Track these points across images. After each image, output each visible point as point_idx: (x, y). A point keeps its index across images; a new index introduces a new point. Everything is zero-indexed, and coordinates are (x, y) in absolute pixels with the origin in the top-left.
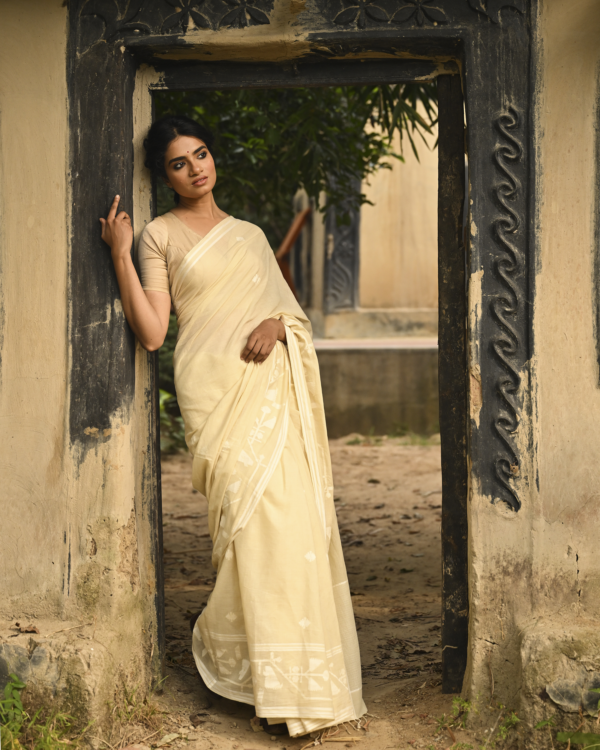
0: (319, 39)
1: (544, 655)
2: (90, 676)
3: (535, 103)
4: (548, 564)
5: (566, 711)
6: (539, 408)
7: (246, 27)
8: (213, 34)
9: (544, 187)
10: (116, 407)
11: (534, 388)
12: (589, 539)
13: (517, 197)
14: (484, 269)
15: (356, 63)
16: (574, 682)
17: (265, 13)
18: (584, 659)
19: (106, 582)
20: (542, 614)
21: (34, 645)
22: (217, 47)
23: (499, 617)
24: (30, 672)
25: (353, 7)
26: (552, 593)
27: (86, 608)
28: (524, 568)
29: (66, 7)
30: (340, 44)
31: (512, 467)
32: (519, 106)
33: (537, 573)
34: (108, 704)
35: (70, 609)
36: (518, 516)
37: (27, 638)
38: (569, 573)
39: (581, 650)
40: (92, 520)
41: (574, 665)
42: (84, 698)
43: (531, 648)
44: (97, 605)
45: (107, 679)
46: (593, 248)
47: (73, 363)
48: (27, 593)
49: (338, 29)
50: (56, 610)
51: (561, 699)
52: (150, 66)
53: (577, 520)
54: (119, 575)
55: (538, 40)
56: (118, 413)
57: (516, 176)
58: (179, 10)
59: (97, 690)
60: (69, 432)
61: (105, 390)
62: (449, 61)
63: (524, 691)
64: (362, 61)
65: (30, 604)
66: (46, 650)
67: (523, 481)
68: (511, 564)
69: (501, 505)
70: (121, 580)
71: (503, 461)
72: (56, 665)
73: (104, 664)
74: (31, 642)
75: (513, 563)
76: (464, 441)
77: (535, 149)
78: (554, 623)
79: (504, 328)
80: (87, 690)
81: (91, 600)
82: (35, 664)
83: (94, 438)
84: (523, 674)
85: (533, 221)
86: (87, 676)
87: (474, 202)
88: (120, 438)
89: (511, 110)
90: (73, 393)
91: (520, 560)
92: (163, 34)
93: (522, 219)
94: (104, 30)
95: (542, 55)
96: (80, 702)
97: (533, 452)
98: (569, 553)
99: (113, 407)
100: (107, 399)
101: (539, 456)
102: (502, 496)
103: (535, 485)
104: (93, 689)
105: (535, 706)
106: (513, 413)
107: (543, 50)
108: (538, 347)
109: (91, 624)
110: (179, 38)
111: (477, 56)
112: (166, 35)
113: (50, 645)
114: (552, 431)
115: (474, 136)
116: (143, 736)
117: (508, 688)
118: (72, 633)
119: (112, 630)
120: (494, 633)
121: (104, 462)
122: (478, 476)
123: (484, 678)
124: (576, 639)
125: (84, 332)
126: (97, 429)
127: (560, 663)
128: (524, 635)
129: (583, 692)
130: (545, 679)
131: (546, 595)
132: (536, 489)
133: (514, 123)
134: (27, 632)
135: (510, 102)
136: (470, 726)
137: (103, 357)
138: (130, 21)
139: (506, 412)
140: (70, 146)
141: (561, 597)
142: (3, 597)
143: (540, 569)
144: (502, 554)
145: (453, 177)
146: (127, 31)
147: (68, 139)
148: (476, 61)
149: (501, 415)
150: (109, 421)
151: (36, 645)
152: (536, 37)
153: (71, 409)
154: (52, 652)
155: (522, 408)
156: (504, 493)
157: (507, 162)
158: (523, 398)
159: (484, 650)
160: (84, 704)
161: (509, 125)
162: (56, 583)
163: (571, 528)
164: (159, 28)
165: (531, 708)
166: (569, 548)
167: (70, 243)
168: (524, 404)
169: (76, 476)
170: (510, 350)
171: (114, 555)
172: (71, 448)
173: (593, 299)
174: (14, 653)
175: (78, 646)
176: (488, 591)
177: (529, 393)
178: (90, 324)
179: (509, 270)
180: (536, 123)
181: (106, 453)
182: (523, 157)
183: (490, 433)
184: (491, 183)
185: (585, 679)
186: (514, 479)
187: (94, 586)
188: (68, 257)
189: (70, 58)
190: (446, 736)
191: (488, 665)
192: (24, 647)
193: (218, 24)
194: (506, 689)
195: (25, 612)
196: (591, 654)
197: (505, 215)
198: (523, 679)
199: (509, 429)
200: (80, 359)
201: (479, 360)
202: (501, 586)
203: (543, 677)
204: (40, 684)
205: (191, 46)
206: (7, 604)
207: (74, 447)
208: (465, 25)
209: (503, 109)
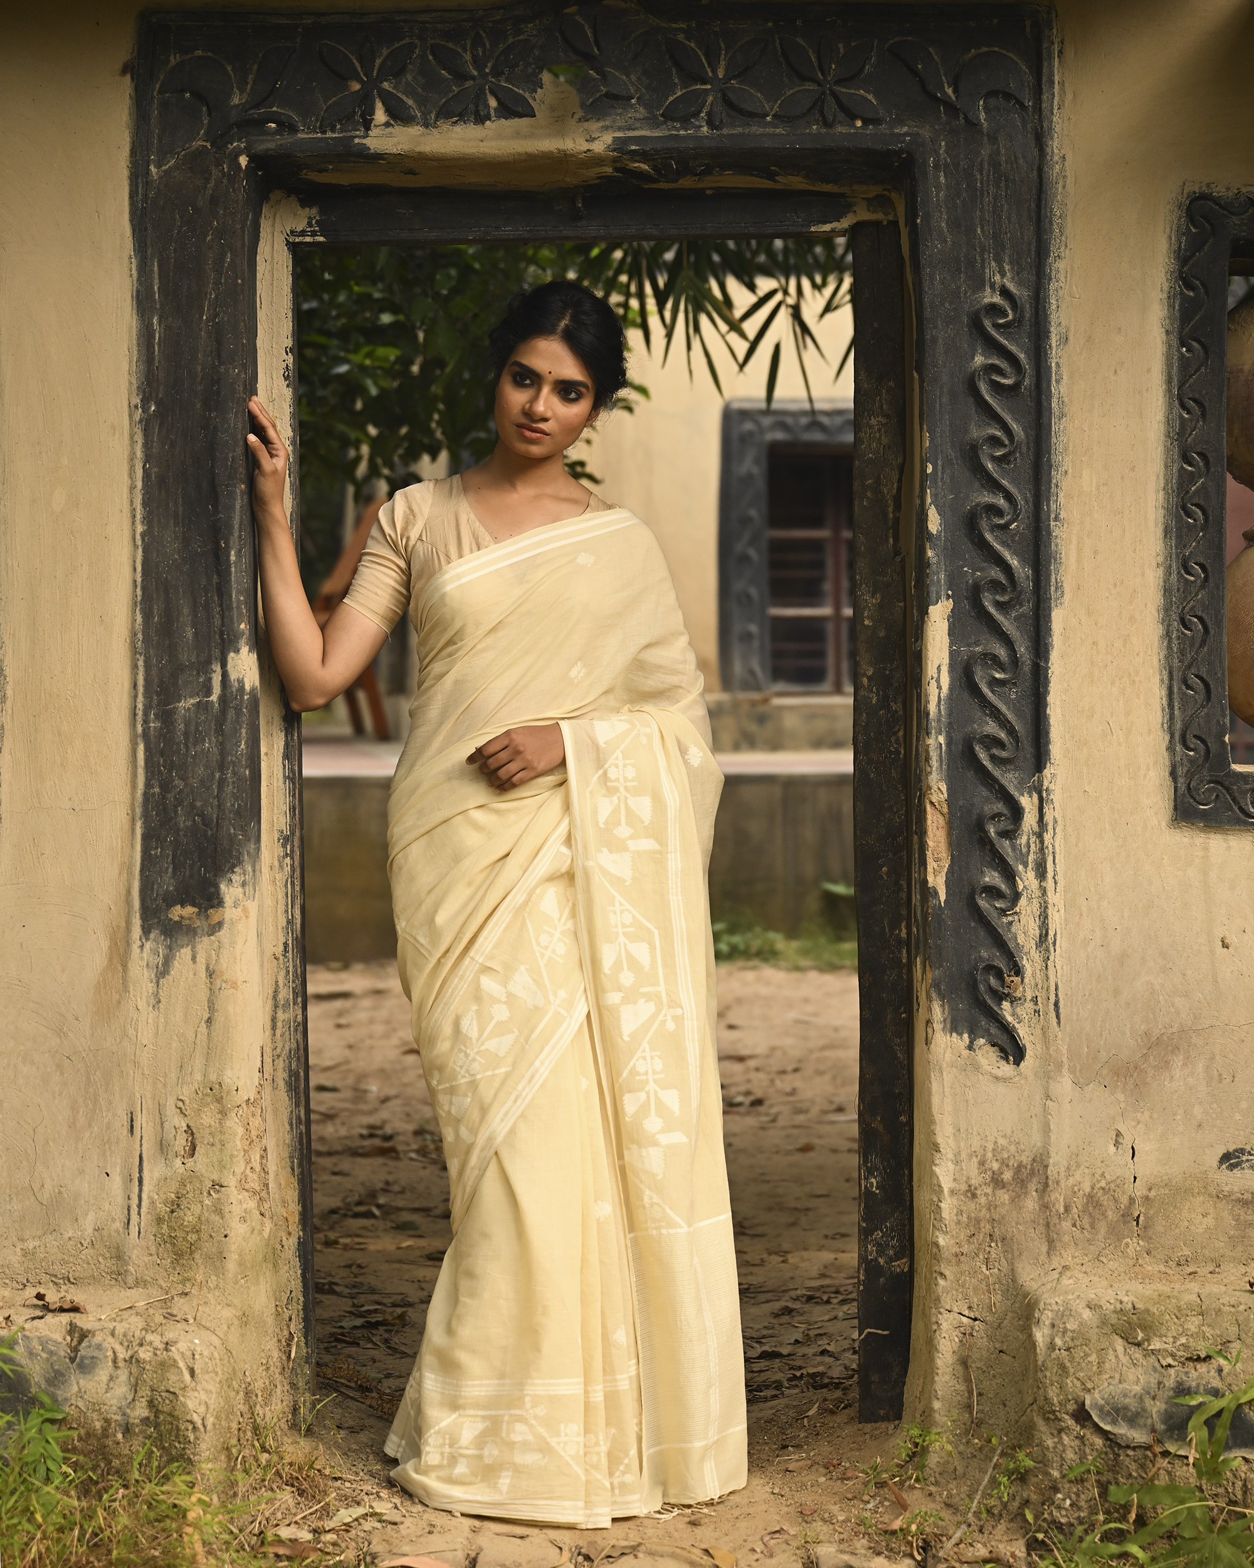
0: (633, 148)
1: (1081, 1338)
2: (196, 1394)
3: (1050, 279)
4: (1078, 1166)
5: (1123, 1444)
6: (1059, 865)
7: (488, 123)
8: (422, 135)
9: (1069, 440)
10: (234, 866)
11: (1050, 827)
12: (1155, 1116)
13: (1015, 459)
14: (953, 597)
15: (696, 196)
16: (1137, 1389)
17: (527, 95)
18: (1156, 1344)
19: (215, 1212)
20: (1069, 1261)
21: (79, 1335)
22: (431, 160)
23: (984, 1269)
24: (75, 1389)
25: (698, 87)
26: (1086, 1222)
27: (176, 1262)
28: (1032, 1173)
29: (128, 77)
30: (672, 158)
31: (1008, 979)
32: (1020, 284)
33: (1058, 1183)
34: (227, 1448)
35: (142, 1264)
36: (1020, 1074)
37: (64, 1323)
38: (1118, 1181)
39: (1151, 1328)
40: (185, 1087)
41: (1137, 1355)
42: (186, 1437)
43: (1053, 1326)
44: (197, 1256)
45: (227, 1399)
46: (1160, 559)
47: (147, 778)
48: (54, 1234)
49: (669, 130)
50: (114, 1268)
51: (1114, 1422)
52: (289, 196)
53: (1132, 1080)
54: (240, 1197)
55: (1056, 158)
56: (238, 878)
57: (1016, 420)
58: (356, 86)
59: (210, 1421)
60: (138, 915)
61: (210, 833)
62: (877, 196)
63: (1041, 1408)
64: (709, 192)
65: (60, 1256)
66: (105, 1345)
67: (1029, 1005)
68: (1007, 1166)
69: (987, 1052)
70: (245, 1206)
71: (990, 968)
72: (126, 1372)
73: (219, 1370)
74: (72, 1329)
75: (1011, 1164)
76: (904, 931)
77: (1050, 367)
78: (1092, 1278)
79: (992, 712)
80: (191, 1422)
81: (184, 1246)
82: (83, 1373)
83: (189, 927)
84: (1040, 1375)
85: (1048, 505)
86: (190, 1394)
87: (935, 468)
88: (240, 927)
89: (1005, 292)
90: (145, 837)
91: (1025, 1159)
92: (324, 132)
93: (1027, 502)
94: (205, 122)
95: (1064, 187)
96: (177, 1444)
97: (1047, 950)
98: (1117, 1144)
99: (228, 865)
100: (216, 849)
101: (1058, 957)
102: (990, 1034)
103: (1053, 1015)
104: (203, 1419)
105: (1064, 1437)
106: (1010, 876)
107: (1065, 177)
108: (1057, 748)
109: (186, 1294)
110: (357, 141)
111: (938, 187)
112: (329, 135)
113: (113, 1334)
114: (1084, 909)
115: (934, 340)
116: (293, 1511)
117: (1005, 1405)
118: (151, 1311)
119: (229, 1305)
120: (975, 1300)
121: (211, 974)
122: (942, 997)
123: (958, 1387)
124: (1140, 1306)
125: (167, 717)
126: (196, 910)
127: (1111, 1352)
128: (1037, 1302)
129: (1156, 1408)
130: (1083, 1384)
131: (1074, 1225)
132: (1055, 1020)
133: (1010, 317)
134: (62, 1310)
135: (1003, 275)
136: (933, 1479)
137: (206, 767)
138: (257, 106)
139: (996, 874)
140: (139, 351)
141: (1102, 1228)
142: (6, 1243)
143: (1062, 1174)
144: (990, 1146)
145: (884, 421)
146: (252, 125)
147: (135, 337)
148: (937, 196)
149: (987, 879)
150: (219, 894)
151: (84, 1335)
152: (1053, 152)
153: (142, 871)
154: (118, 1347)
155: (1026, 865)
156: (993, 1030)
157: (997, 393)
158: (1029, 847)
159: (957, 1332)
160: (184, 1449)
161: (1001, 321)
162: (113, 1214)
163: (1121, 1096)
164: (317, 120)
165: (1056, 1440)
166: (1119, 1134)
167: (139, 542)
168: (1031, 858)
169: (152, 1001)
170: (1004, 754)
171: (232, 1156)
172: (142, 947)
173: (1162, 657)
174: (39, 1352)
175: (170, 1336)
176: (964, 1219)
177: (1040, 836)
178: (179, 701)
179: (1002, 599)
180: (1053, 318)
181: (214, 957)
182: (1027, 382)
183: (966, 913)
184: (966, 431)
185: (1159, 1383)
186: (1012, 1002)
187: (191, 1219)
188: (135, 569)
189: (137, 177)
190: (886, 1499)
191: (964, 1362)
192: (60, 1340)
193: (433, 116)
194: (1001, 1406)
195: (51, 1271)
196: (1170, 1334)
197: (994, 493)
198: (1039, 1384)
199: (1003, 906)
200: (160, 772)
201: (944, 773)
202: (989, 1209)
203: (1078, 1379)
204: (94, 1411)
205: (379, 156)
206: (14, 1258)
207: (148, 945)
208: (917, 126)
209: (988, 290)
